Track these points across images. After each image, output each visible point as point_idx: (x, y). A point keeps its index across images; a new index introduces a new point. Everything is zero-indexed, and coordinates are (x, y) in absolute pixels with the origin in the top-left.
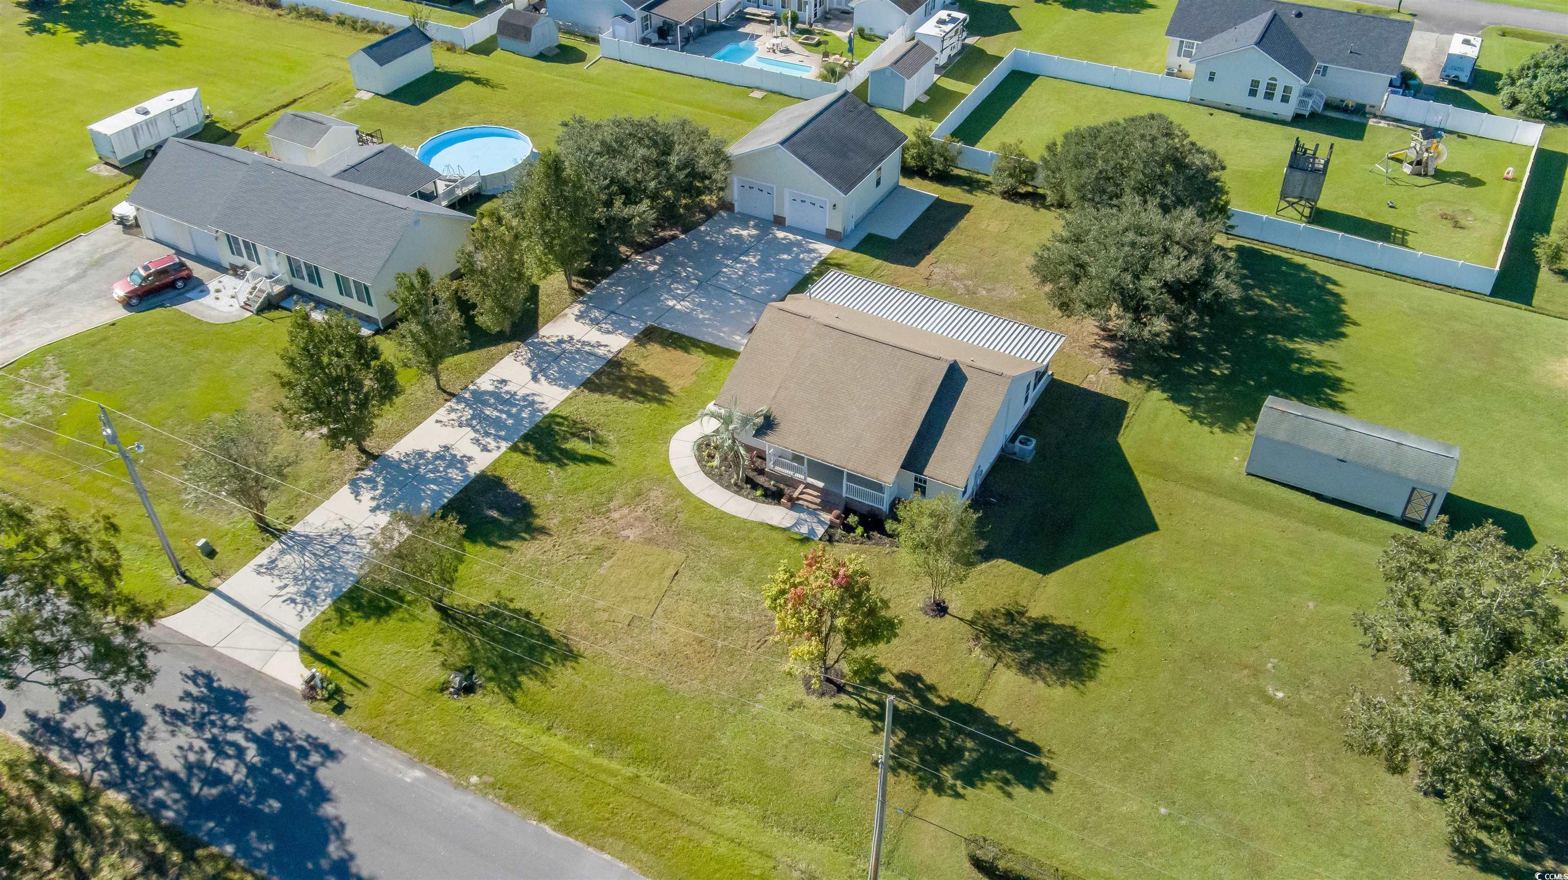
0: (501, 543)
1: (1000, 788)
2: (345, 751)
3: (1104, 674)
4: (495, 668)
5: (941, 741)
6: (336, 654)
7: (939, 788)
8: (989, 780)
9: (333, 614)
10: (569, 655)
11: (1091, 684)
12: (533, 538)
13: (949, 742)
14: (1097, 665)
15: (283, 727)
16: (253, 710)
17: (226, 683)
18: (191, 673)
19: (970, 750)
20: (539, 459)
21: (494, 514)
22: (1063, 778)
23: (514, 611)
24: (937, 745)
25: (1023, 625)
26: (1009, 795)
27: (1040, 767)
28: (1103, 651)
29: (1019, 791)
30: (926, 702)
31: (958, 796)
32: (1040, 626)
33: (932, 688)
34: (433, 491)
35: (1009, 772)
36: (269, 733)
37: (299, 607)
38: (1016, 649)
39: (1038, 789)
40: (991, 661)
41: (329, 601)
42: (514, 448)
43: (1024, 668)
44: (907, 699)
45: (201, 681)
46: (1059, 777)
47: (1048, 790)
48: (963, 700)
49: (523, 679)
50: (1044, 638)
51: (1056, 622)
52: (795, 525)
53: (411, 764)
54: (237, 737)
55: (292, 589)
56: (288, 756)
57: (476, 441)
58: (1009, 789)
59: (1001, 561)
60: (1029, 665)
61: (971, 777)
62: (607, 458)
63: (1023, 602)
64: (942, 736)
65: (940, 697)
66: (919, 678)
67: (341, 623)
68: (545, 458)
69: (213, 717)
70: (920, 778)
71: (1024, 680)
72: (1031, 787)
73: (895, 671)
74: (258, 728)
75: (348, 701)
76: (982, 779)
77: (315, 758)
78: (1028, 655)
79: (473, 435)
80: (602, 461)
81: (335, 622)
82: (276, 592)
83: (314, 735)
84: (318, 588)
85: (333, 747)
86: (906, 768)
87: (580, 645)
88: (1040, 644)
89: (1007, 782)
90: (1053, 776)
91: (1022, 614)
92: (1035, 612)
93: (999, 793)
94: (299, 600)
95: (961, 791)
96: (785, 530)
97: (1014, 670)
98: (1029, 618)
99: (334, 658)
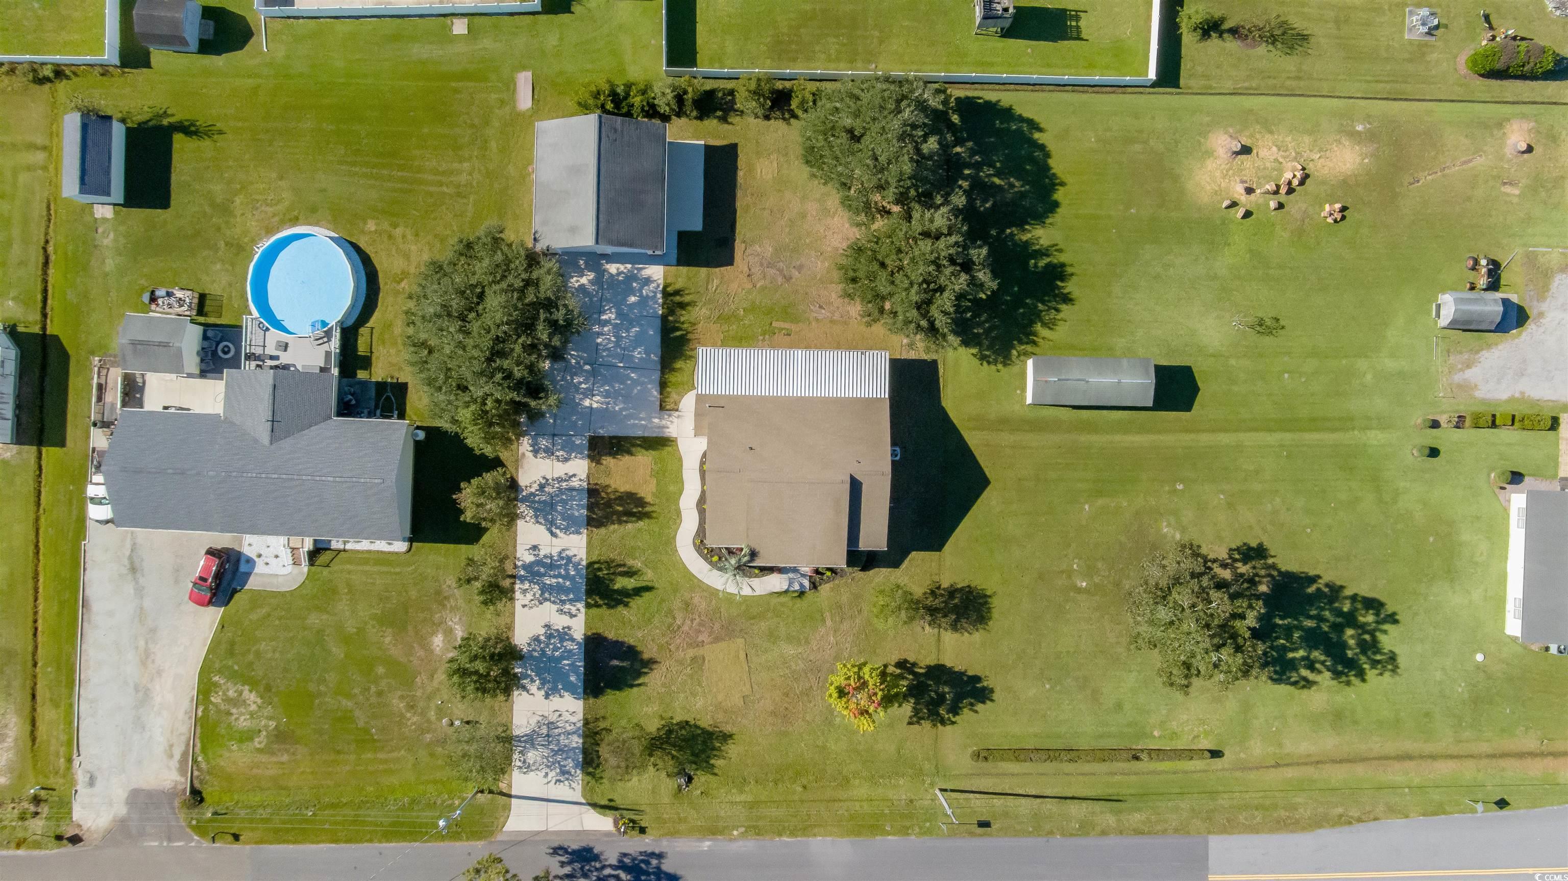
0: (637, 682)
1: (971, 709)
2: (665, 851)
3: (995, 613)
4: (695, 763)
5: (933, 694)
6: (610, 800)
7: (943, 722)
8: (964, 707)
9: (589, 778)
10: (726, 737)
11: (990, 623)
12: (651, 669)
13: (936, 692)
14: (989, 608)
15: (625, 855)
16: (602, 853)
17: (575, 846)
18: (551, 851)
19: (949, 693)
20: (610, 607)
21: (615, 663)
22: (997, 690)
23: (677, 724)
24: (932, 698)
25: (942, 595)
26: (976, 712)
27: (984, 689)
28: (990, 597)
29: (980, 707)
30: (915, 674)
31: (953, 723)
32: (952, 592)
33: (914, 665)
34: (568, 665)
35: (972, 698)
36: (620, 861)
37: (566, 782)
38: (945, 616)
39: (988, 702)
40: (936, 630)
41: (579, 772)
42: (588, 606)
43: (955, 627)
44: (907, 678)
45: (560, 852)
46: (995, 690)
47: (992, 700)
48: (932, 664)
49: (712, 762)
50: (956, 601)
51: (959, 586)
52: (789, 586)
53: (701, 840)
54: (608, 871)
55: (552, 774)
56: (641, 868)
57: (561, 611)
58: (975, 708)
59: (914, 553)
60: (956, 625)
61: (955, 710)
62: (650, 584)
63: (936, 578)
64: (931, 691)
65: (921, 668)
66: (906, 661)
67: (596, 781)
68: (613, 603)
69: (587, 868)
70: (932, 721)
71: (956, 635)
72: (984, 702)
73: (893, 663)
74: (614, 862)
75: (643, 824)
76: (960, 708)
77: (654, 862)
78: (954, 617)
79: (555, 607)
80: (648, 589)
81: (593, 782)
82: (546, 780)
83: (643, 850)
84: (565, 766)
85: (657, 851)
86: (923, 718)
87: (728, 729)
88: (956, 605)
89: (972, 705)
90: (992, 691)
91: (939, 588)
92: (945, 584)
93: (972, 713)
94: (562, 779)
95: (953, 720)
96: (786, 592)
97: (950, 631)
98: (944, 589)
99: (612, 804)
